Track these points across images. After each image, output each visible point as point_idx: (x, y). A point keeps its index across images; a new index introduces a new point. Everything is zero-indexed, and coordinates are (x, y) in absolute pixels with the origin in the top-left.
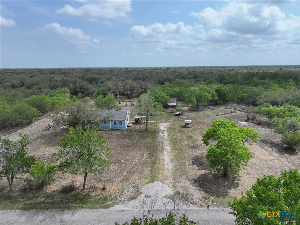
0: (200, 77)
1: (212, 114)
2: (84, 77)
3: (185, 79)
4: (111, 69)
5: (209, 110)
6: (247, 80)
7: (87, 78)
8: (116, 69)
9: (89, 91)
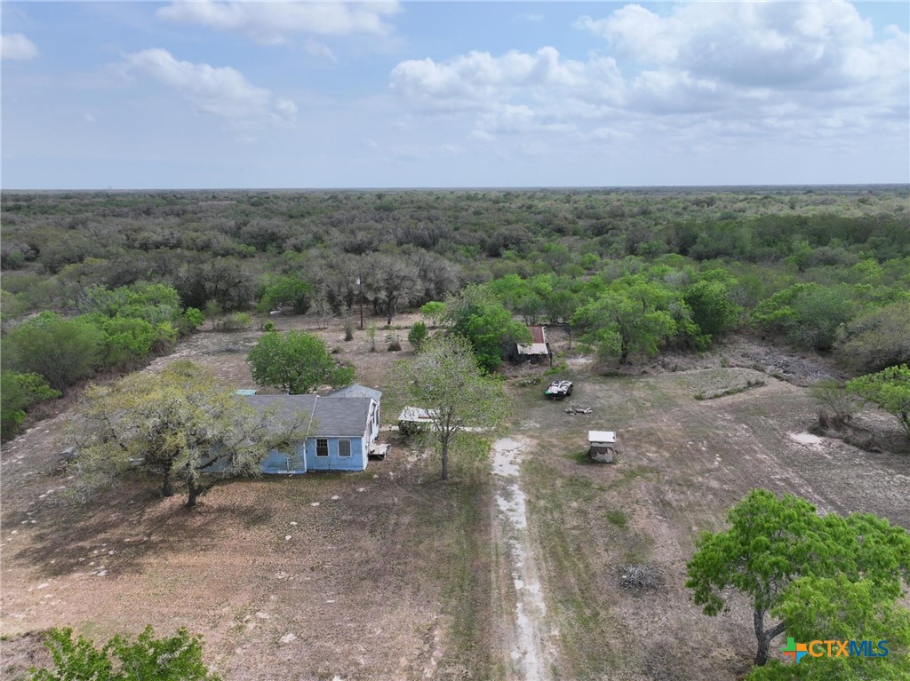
0: (613, 229)
1: (680, 392)
2: (239, 228)
3: (564, 235)
4: (330, 198)
5: (665, 373)
6: (769, 245)
7: (248, 233)
8: (347, 194)
9: (247, 289)
